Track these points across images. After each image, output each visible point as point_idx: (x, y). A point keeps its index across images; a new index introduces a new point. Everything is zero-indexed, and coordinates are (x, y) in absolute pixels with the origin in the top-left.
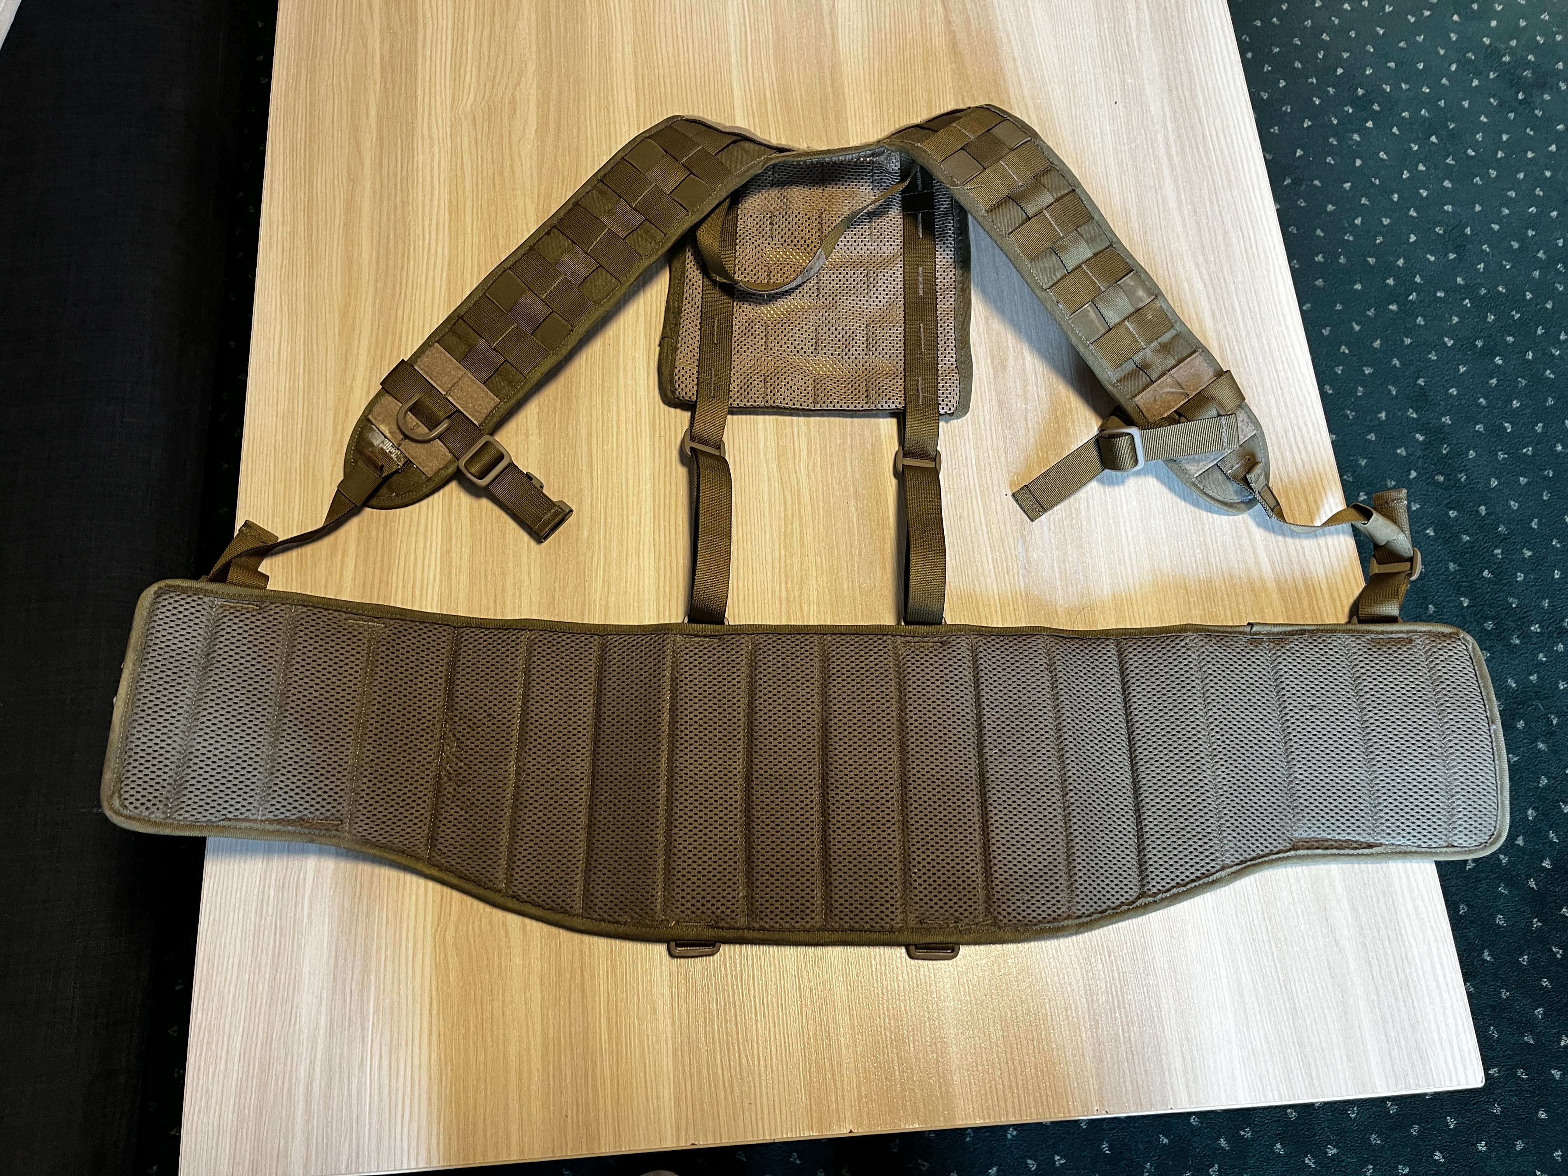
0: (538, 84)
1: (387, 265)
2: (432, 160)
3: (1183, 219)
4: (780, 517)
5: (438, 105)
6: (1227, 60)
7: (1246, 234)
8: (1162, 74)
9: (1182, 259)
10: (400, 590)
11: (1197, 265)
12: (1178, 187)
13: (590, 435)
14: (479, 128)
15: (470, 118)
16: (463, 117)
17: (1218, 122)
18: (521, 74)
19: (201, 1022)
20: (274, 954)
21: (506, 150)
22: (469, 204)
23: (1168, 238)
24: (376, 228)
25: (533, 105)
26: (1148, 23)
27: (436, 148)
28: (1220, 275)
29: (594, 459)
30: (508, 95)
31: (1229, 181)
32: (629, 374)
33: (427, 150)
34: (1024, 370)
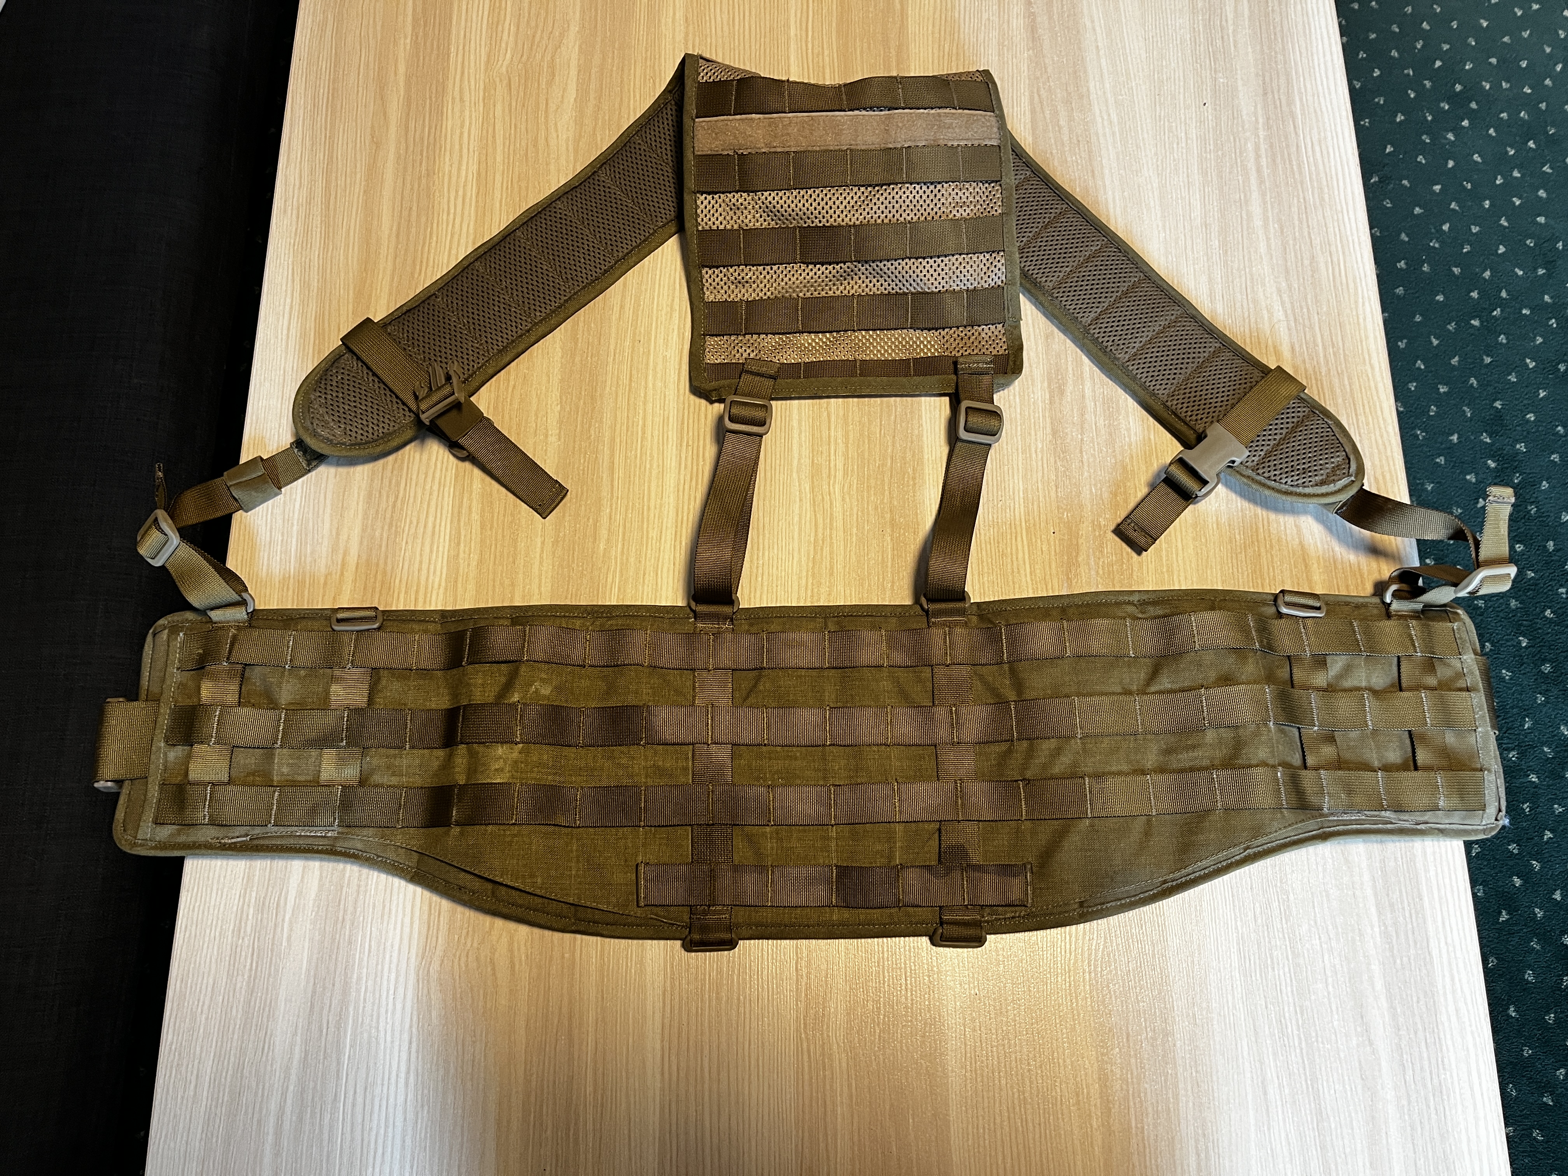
0: (580, 47)
1: (408, 239)
2: (462, 127)
3: (1268, 239)
4: (809, 542)
5: (472, 64)
6: (1329, 64)
7: (1335, 259)
8: (1257, 75)
9: (1263, 285)
10: (402, 596)
11: (1279, 291)
12: (1265, 203)
13: (613, 440)
14: (514, 92)
15: (505, 82)
16: (498, 80)
17: (1315, 131)
18: (562, 35)
19: (172, 1043)
20: (250, 977)
21: (542, 120)
22: (498, 177)
23: (1250, 259)
24: (398, 197)
25: (573, 72)
26: (1246, 16)
27: (467, 113)
28: (1304, 304)
29: (616, 466)
30: (548, 57)
31: (1322, 199)
32: (659, 375)
33: (458, 114)
34: (1083, 397)
